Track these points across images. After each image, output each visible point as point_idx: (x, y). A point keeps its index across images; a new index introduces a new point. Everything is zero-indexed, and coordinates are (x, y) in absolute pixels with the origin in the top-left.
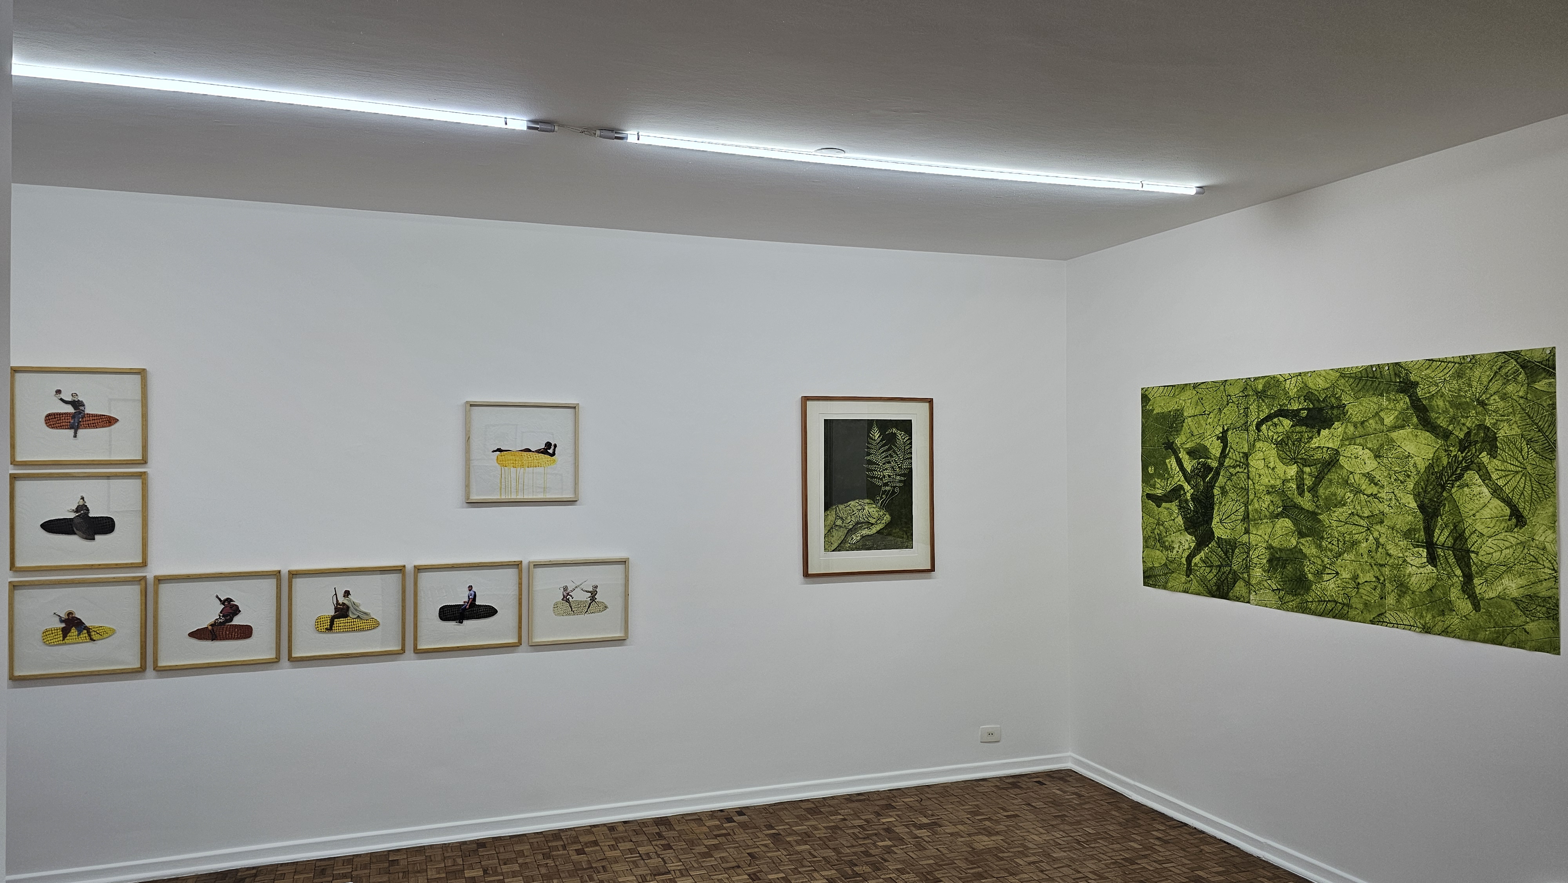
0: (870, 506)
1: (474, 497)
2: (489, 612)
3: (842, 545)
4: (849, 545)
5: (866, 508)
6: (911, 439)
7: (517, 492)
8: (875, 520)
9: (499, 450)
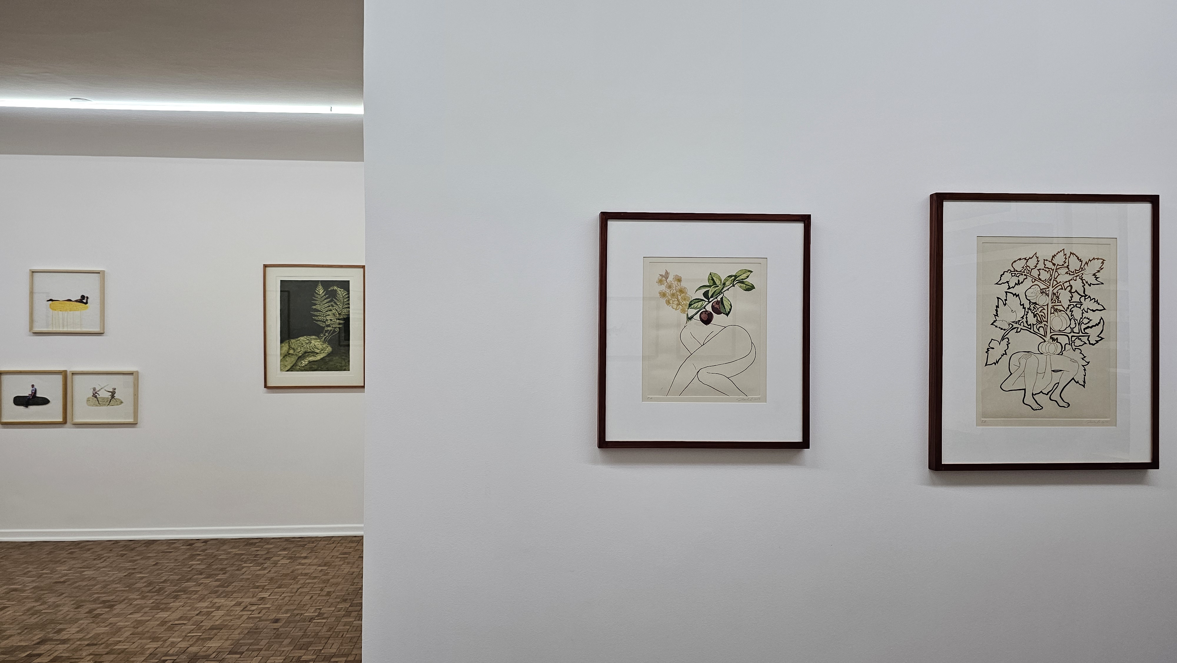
0: (316, 340)
1: (36, 329)
2: (45, 401)
3: (294, 367)
4: (299, 367)
5: (313, 342)
6: (349, 294)
7: (63, 326)
8: (319, 350)
9: (51, 300)
